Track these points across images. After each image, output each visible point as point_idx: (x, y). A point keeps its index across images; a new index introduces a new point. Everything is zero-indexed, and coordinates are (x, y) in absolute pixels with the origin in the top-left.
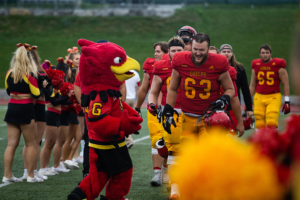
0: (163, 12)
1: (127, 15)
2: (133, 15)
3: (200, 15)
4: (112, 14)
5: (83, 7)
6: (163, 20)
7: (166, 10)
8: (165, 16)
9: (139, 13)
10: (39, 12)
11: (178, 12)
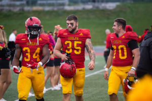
0: (110, 7)
1: (92, 9)
2: (95, 9)
3: (129, 7)
4: (84, 9)
5: (69, 5)
6: (110, 11)
7: (111, 6)
8: (111, 8)
9: (98, 8)
10: (47, 9)
11: (118, 6)
